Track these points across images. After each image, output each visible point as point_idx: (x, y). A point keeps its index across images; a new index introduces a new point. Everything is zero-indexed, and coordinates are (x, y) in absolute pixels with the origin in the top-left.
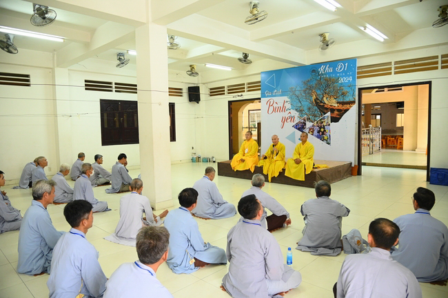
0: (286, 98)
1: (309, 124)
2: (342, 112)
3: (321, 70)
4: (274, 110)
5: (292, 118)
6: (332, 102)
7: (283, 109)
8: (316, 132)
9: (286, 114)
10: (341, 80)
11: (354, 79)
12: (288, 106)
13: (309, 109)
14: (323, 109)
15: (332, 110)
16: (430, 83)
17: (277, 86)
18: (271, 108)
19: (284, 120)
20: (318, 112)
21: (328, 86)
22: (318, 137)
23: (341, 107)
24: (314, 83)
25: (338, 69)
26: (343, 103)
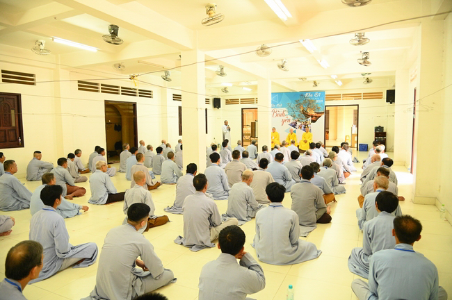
0: (285, 109)
1: (299, 124)
2: (317, 118)
3: (306, 95)
4: (277, 115)
5: (289, 120)
6: (312, 112)
7: (283, 115)
8: (303, 128)
9: (285, 118)
10: (317, 101)
11: (324, 101)
12: (286, 113)
13: (299, 115)
14: (307, 116)
15: (312, 117)
16: (358, 105)
17: (279, 101)
18: (275, 115)
19: (283, 121)
20: (304, 117)
21: (310, 104)
22: (304, 130)
23: (317, 115)
24: (302, 102)
25: (315, 95)
26: (318, 113)
